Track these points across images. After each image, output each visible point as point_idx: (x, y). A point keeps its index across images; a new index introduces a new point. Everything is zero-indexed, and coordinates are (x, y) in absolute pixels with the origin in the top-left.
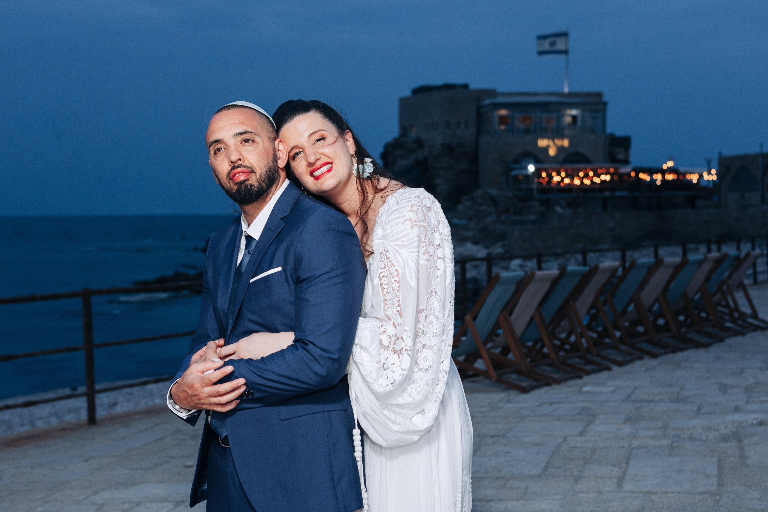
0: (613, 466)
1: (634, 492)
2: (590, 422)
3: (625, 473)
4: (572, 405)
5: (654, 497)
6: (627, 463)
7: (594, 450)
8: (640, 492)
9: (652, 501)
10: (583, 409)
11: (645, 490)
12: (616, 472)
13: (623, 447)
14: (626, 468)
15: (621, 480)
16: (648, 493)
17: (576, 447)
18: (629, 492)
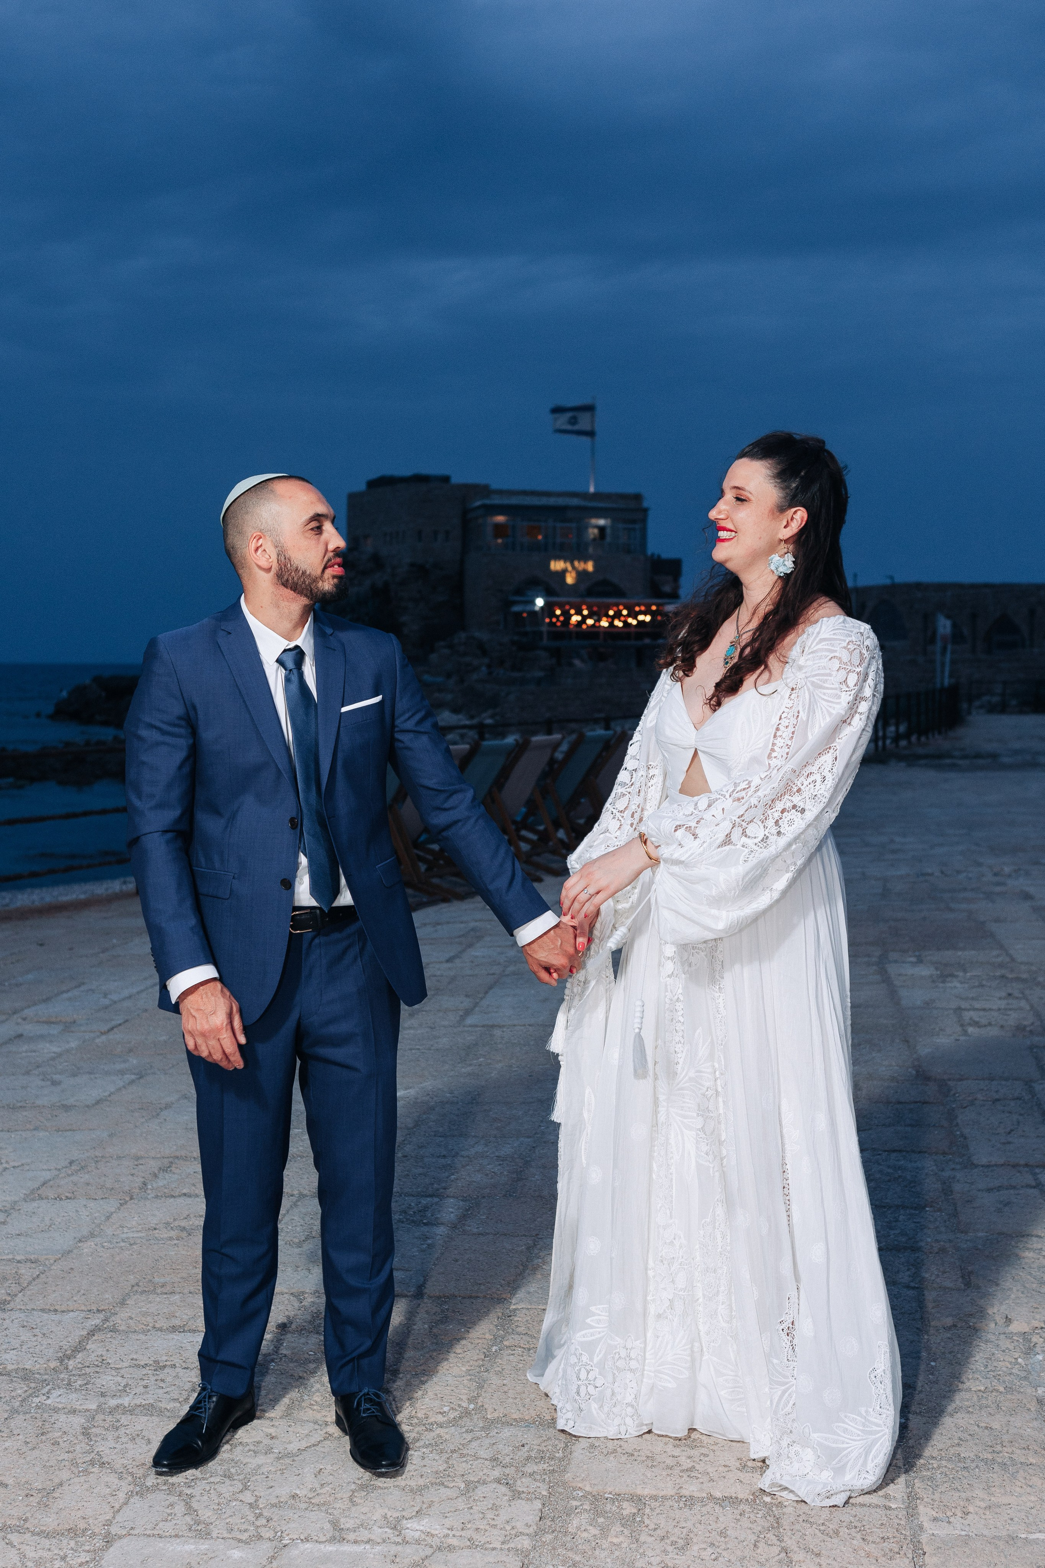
0: (467, 996)
1: (476, 1026)
2: (470, 946)
3: (476, 1004)
4: (462, 925)
5: (497, 1032)
6: (486, 993)
7: (453, 979)
8: (483, 1026)
9: (492, 1036)
10: (473, 929)
11: (490, 1023)
12: (467, 1003)
13: (493, 974)
14: (482, 999)
15: (468, 1012)
16: (493, 1026)
17: (435, 976)
18: (471, 1026)
